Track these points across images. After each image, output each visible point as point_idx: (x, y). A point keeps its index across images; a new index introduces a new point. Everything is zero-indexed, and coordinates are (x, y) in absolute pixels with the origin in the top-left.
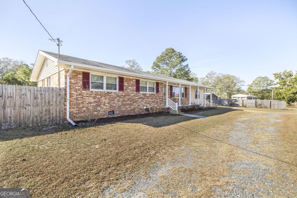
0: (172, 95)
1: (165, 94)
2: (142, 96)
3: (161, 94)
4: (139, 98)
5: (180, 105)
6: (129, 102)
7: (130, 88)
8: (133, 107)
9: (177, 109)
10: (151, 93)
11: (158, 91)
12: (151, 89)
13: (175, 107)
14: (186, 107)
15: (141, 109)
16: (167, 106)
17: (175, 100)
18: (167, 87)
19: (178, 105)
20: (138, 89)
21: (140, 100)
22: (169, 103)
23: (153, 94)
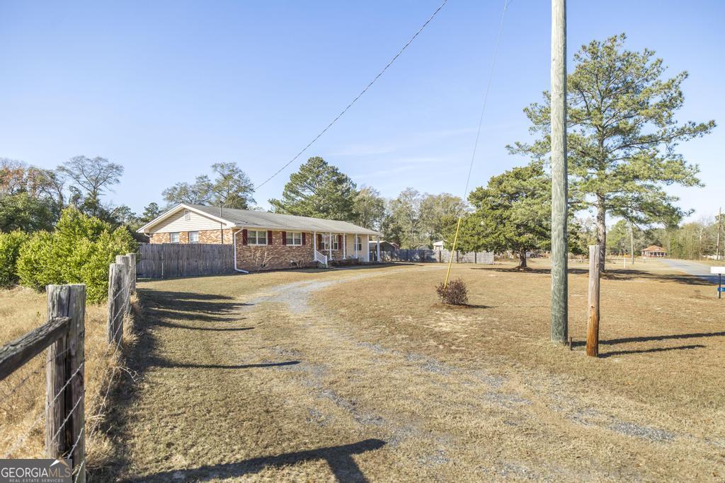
0: (321, 246)
1: (312, 245)
2: (289, 249)
3: (308, 245)
4: (286, 251)
5: (331, 259)
6: (277, 256)
7: (278, 241)
8: (280, 261)
9: (326, 263)
10: (297, 245)
11: (304, 243)
12: (298, 241)
13: (325, 260)
14: (339, 261)
15: (287, 263)
16: (316, 259)
17: (324, 253)
18: (315, 237)
19: (328, 257)
20: (285, 242)
21: (287, 253)
22: (317, 256)
23: (298, 247)
